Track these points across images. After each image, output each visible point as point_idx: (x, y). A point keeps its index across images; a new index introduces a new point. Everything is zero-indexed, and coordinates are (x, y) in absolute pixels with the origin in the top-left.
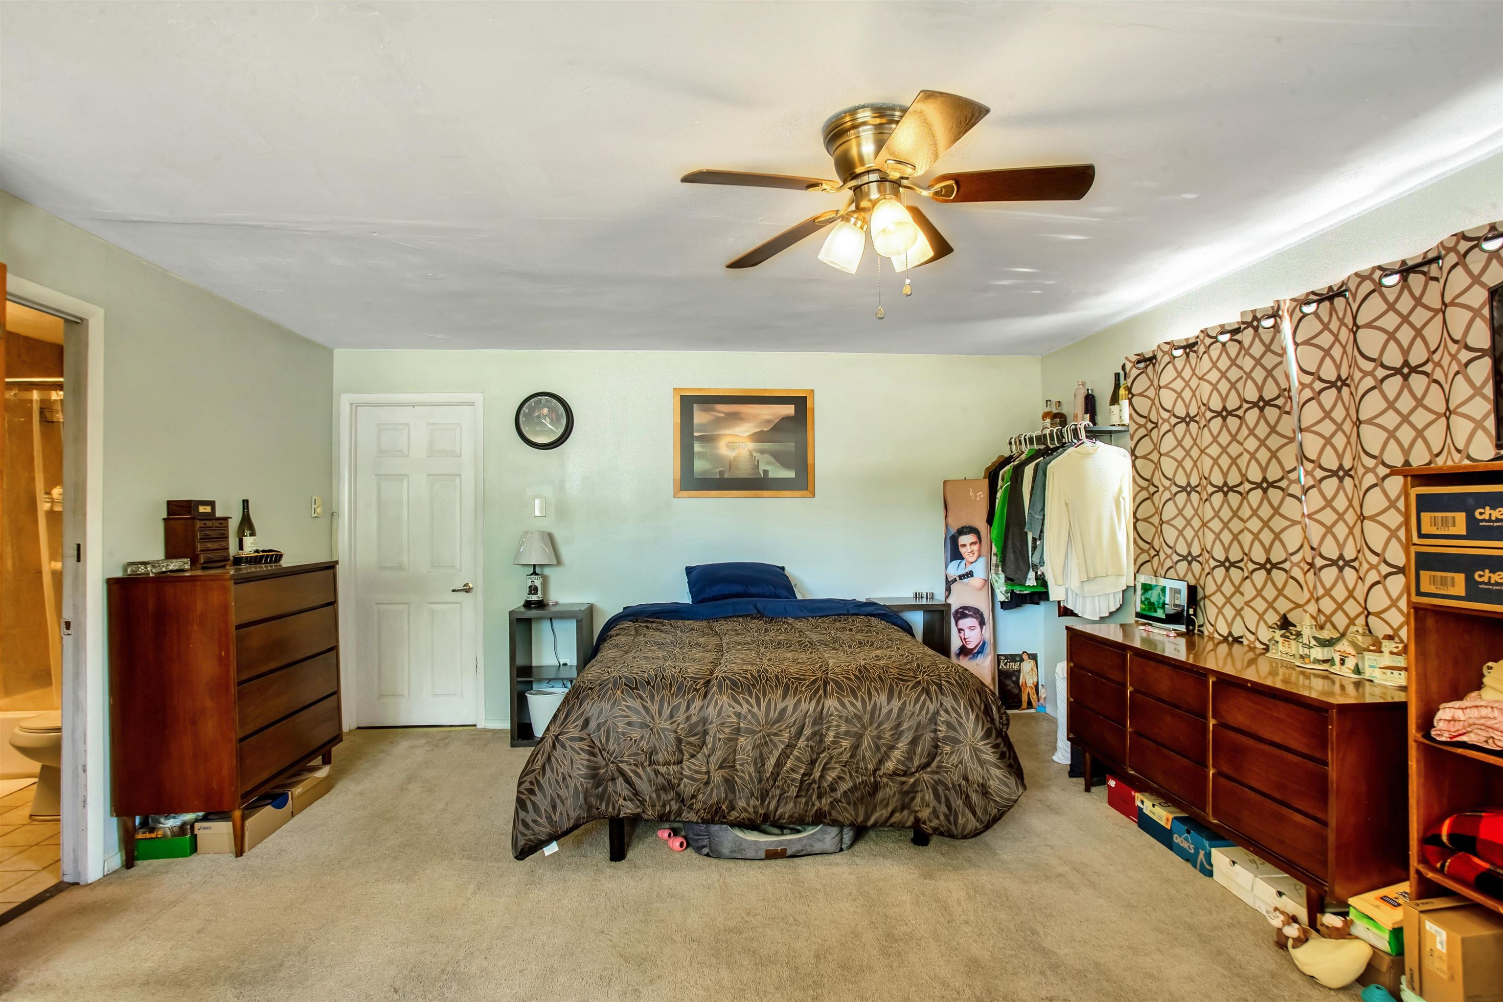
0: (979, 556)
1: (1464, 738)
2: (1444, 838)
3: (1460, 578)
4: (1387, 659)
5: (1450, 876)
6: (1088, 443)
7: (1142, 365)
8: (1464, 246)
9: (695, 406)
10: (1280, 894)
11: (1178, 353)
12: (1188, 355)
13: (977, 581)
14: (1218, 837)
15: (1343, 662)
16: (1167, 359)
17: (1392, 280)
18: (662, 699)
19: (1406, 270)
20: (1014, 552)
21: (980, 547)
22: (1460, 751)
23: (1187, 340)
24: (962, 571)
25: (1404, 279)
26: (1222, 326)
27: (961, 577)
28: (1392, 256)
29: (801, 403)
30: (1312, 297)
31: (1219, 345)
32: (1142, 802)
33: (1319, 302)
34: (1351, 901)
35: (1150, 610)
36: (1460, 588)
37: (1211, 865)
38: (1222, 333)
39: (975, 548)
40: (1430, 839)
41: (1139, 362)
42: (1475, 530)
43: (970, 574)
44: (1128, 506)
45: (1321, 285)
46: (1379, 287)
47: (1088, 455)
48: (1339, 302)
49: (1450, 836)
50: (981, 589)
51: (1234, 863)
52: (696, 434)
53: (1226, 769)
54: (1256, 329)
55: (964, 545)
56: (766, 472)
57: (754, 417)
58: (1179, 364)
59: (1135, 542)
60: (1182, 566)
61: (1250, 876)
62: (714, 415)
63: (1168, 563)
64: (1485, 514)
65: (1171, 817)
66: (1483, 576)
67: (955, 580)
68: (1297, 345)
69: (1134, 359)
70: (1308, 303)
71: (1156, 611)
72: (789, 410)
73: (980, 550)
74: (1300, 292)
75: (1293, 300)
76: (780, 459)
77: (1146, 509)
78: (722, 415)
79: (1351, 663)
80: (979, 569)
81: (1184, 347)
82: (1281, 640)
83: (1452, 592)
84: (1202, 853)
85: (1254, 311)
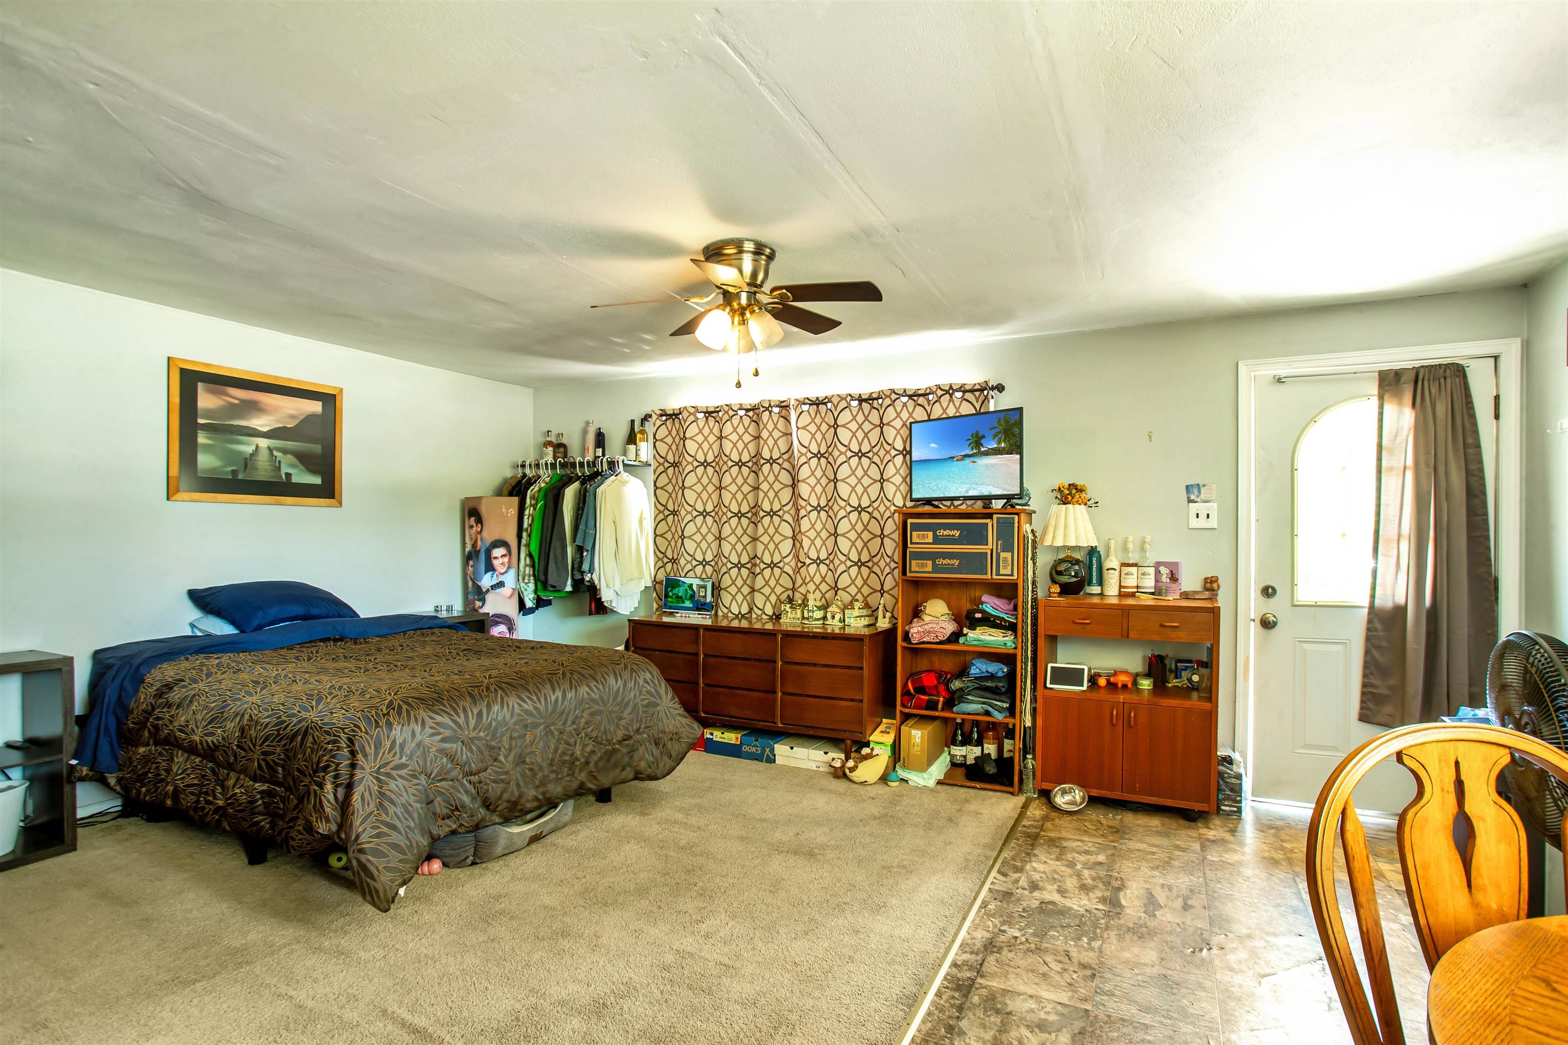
0: (509, 568)
1: (925, 639)
2: (912, 691)
3: (930, 563)
4: (856, 612)
5: (914, 708)
6: (625, 476)
7: (664, 418)
8: (894, 396)
9: (200, 384)
10: (826, 753)
11: (700, 416)
12: (707, 418)
13: (506, 591)
14: (779, 735)
15: (833, 617)
16: (692, 418)
17: (855, 403)
18: (465, 710)
19: (861, 400)
20: (556, 563)
21: (510, 559)
22: (922, 646)
23: (707, 407)
24: (494, 582)
25: (860, 404)
26: (741, 405)
27: (494, 587)
28: (855, 392)
29: (329, 400)
30: (807, 401)
31: (738, 417)
32: (712, 734)
33: (810, 405)
34: (871, 738)
35: (677, 602)
36: (929, 568)
37: (775, 755)
38: (740, 409)
39: (506, 560)
40: (906, 693)
41: (662, 415)
42: (937, 540)
43: (501, 584)
44: (649, 525)
45: (813, 395)
46: (848, 406)
47: (625, 483)
48: (822, 408)
49: (915, 689)
50: (511, 597)
51: (792, 748)
52: (201, 421)
53: (790, 689)
54: (770, 412)
55: (496, 558)
56: (288, 475)
57: (276, 409)
58: (701, 423)
59: (655, 553)
60: (699, 569)
61: (806, 750)
62: (225, 400)
63: (689, 567)
64: (941, 532)
65: (739, 736)
66: (940, 561)
67: (488, 591)
68: (798, 428)
69: (659, 412)
70: (805, 404)
71: (684, 603)
72: (316, 407)
73: (509, 562)
74: (801, 396)
75: (796, 400)
76: (306, 460)
77: (662, 527)
78: (236, 402)
79: (838, 617)
80: (510, 579)
81: (705, 413)
82: (790, 610)
83: (926, 570)
84: (767, 750)
85: (770, 401)
